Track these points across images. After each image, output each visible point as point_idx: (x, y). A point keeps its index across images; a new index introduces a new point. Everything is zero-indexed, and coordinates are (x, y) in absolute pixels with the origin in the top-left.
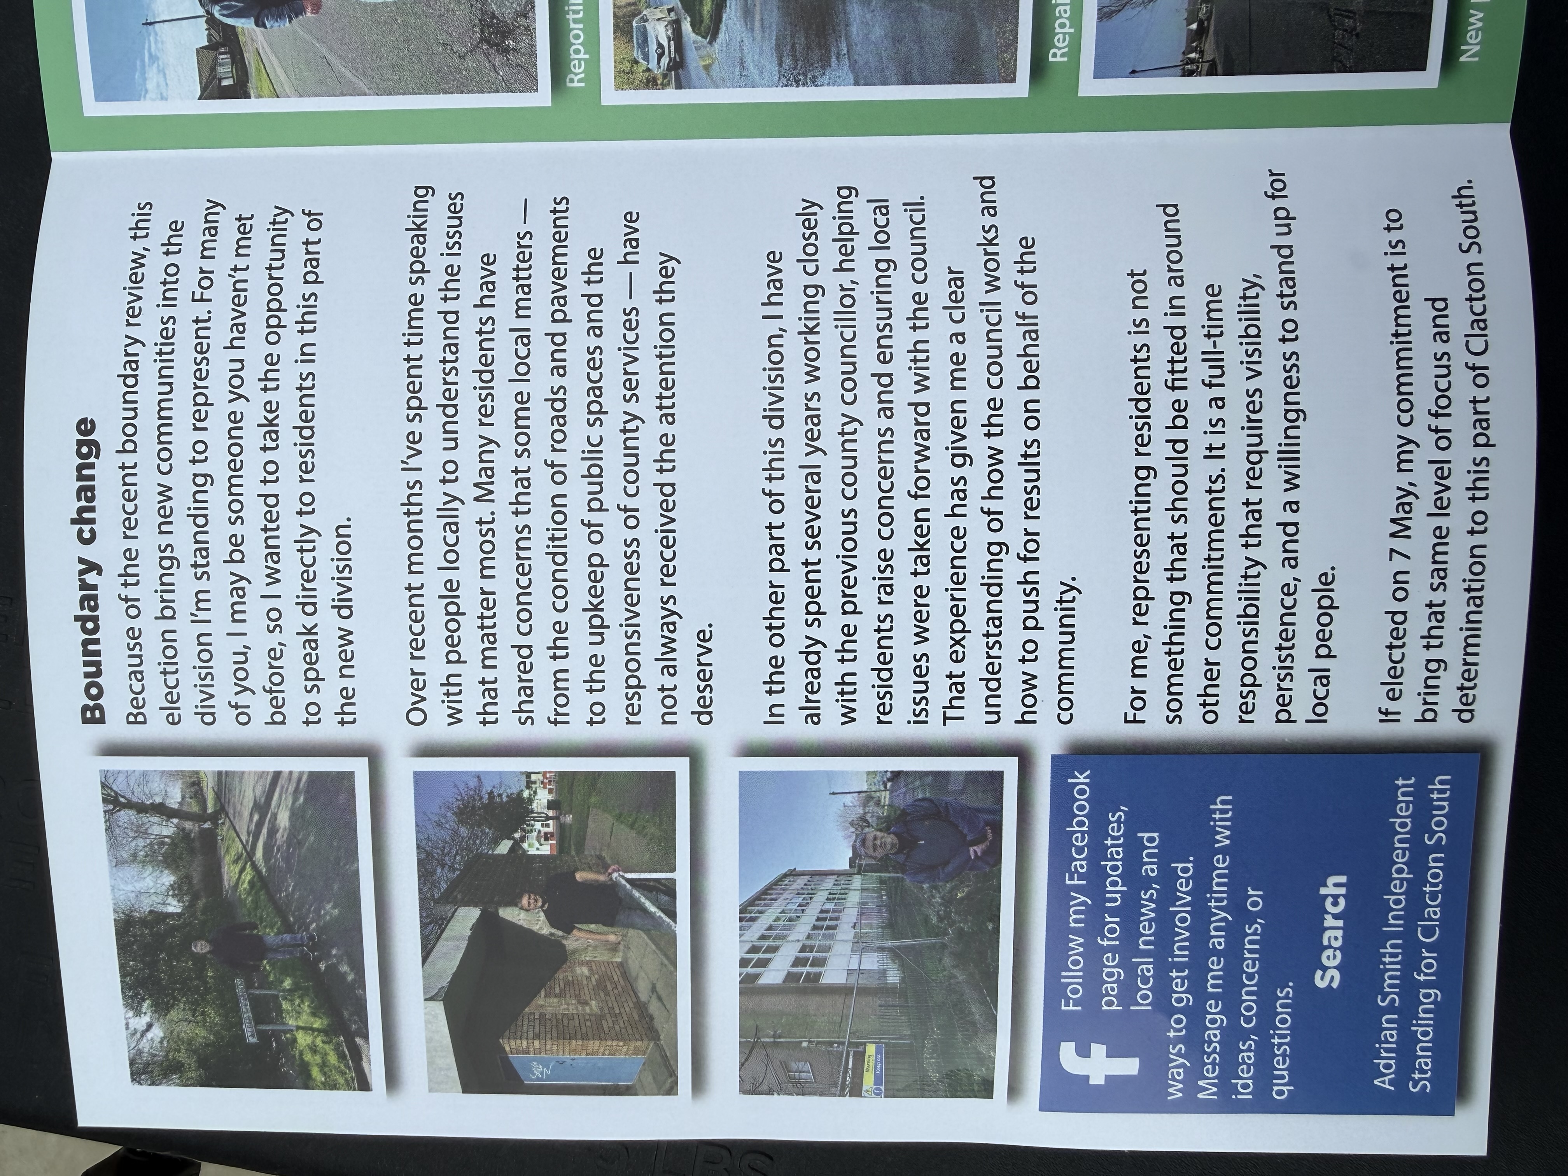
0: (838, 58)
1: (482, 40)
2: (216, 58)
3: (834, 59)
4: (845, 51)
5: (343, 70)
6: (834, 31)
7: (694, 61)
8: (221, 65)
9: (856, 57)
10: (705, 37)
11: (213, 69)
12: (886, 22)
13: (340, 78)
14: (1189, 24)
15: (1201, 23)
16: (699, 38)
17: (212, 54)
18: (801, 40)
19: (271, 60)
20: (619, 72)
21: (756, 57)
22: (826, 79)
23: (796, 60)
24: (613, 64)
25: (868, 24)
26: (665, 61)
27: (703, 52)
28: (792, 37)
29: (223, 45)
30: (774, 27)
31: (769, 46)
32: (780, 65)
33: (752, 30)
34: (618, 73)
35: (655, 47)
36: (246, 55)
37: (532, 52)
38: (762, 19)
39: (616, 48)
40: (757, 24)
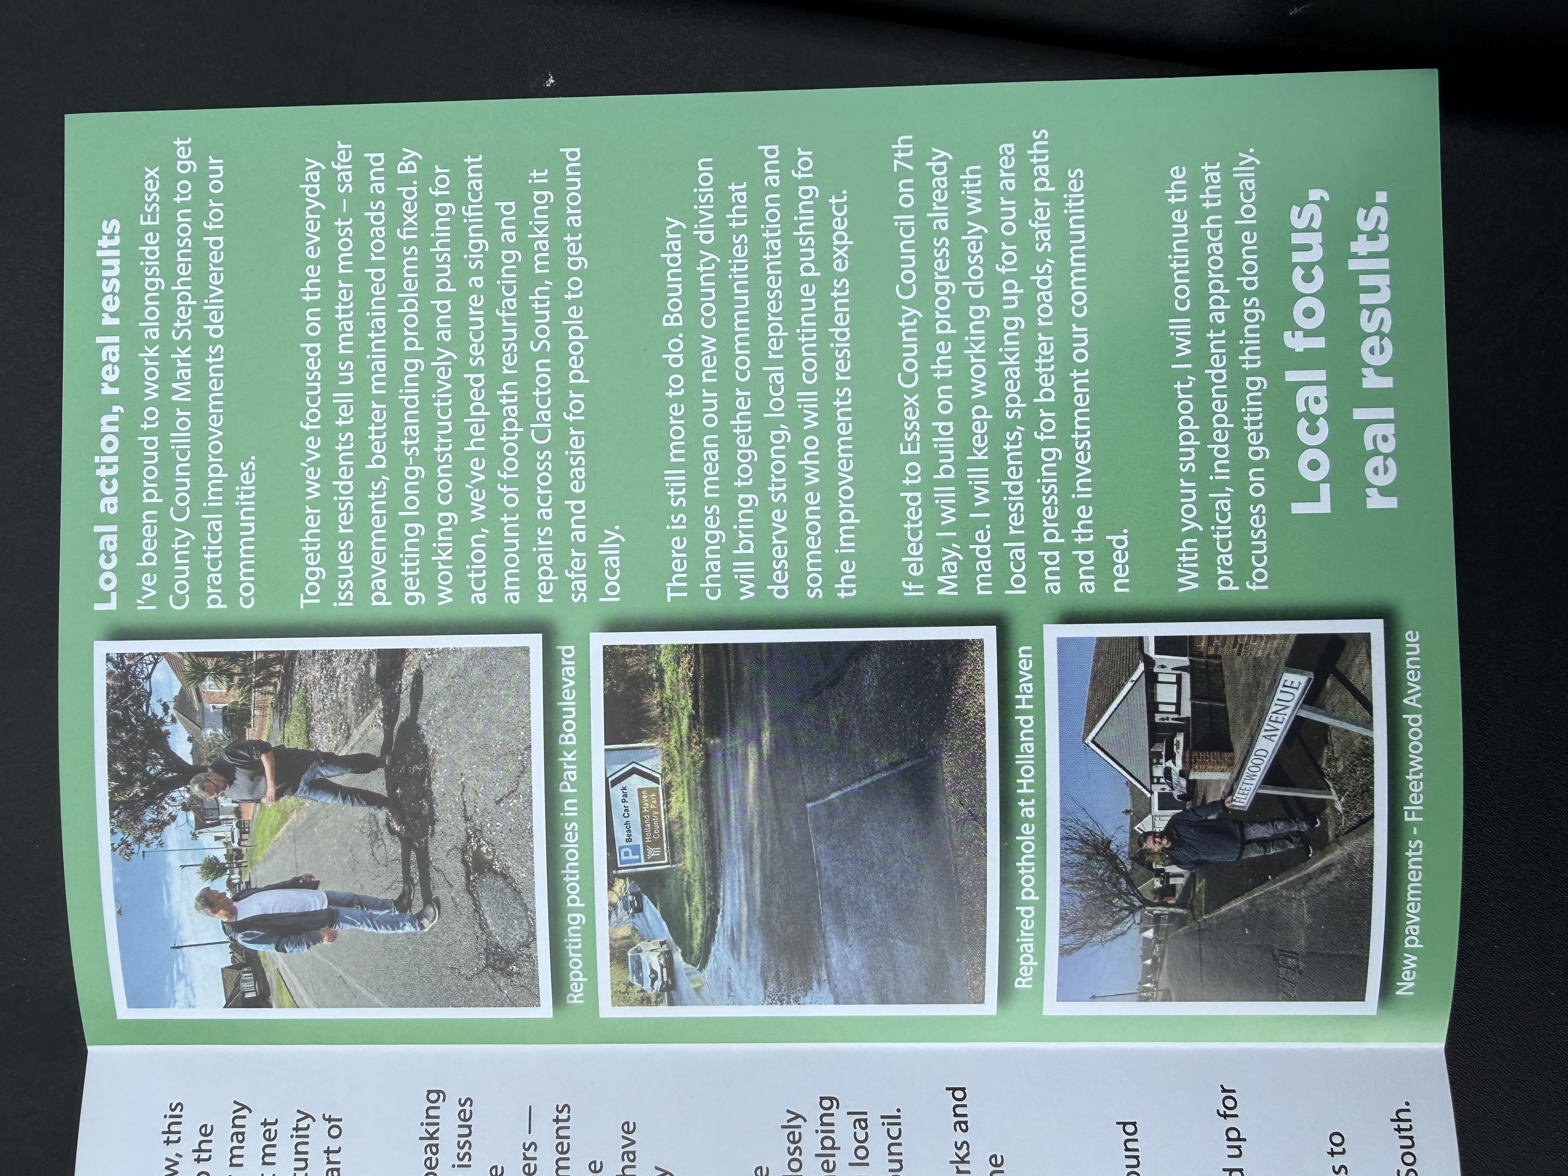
0: (819, 983)
1: (487, 966)
2: (240, 976)
3: (815, 984)
4: (825, 977)
5: (358, 987)
6: (815, 962)
7: (685, 984)
8: (244, 981)
9: (836, 982)
10: (695, 966)
11: (237, 984)
12: (864, 955)
13: (355, 994)
14: (1144, 959)
15: (1155, 959)
16: (690, 966)
17: (236, 973)
18: (784, 969)
19: (290, 978)
20: (616, 992)
21: (743, 981)
22: (808, 999)
23: (779, 985)
24: (610, 986)
25: (846, 956)
26: (658, 984)
27: (693, 977)
28: (776, 966)
29: (245, 966)
30: (759, 958)
31: (754, 973)
32: (765, 988)
33: (739, 960)
34: (614, 994)
35: (649, 973)
36: (267, 974)
37: (534, 976)
38: (748, 952)
39: (612, 974)
40: (743, 956)
